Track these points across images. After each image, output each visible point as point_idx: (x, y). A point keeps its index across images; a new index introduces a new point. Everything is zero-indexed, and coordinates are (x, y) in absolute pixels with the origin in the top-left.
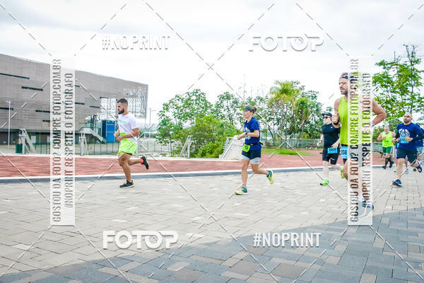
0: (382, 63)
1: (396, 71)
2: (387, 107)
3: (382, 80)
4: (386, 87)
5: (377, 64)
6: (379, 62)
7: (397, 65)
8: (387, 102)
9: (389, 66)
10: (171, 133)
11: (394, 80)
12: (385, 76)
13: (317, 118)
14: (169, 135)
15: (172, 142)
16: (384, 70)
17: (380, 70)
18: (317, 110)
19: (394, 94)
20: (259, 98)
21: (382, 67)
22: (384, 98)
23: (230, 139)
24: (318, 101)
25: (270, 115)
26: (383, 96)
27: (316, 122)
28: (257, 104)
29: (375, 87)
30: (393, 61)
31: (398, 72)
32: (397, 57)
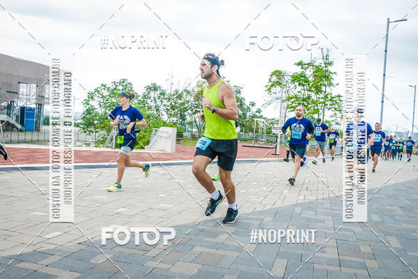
0: (300, 64)
1: (312, 72)
2: (303, 104)
3: (299, 79)
4: (303, 85)
5: (295, 64)
6: (298, 62)
7: (313, 66)
8: (304, 100)
9: (306, 66)
10: (95, 122)
11: (310, 79)
12: (303, 75)
13: (241, 112)
14: (94, 125)
15: (96, 132)
16: (302, 70)
17: (298, 70)
18: (241, 105)
19: (309, 93)
20: (186, 91)
21: (300, 67)
22: (302, 96)
23: (156, 131)
24: (242, 96)
25: (196, 107)
26: (300, 94)
27: (240, 116)
28: (184, 96)
29: (293, 85)
30: (309, 62)
31: (314, 72)
32: (313, 59)
